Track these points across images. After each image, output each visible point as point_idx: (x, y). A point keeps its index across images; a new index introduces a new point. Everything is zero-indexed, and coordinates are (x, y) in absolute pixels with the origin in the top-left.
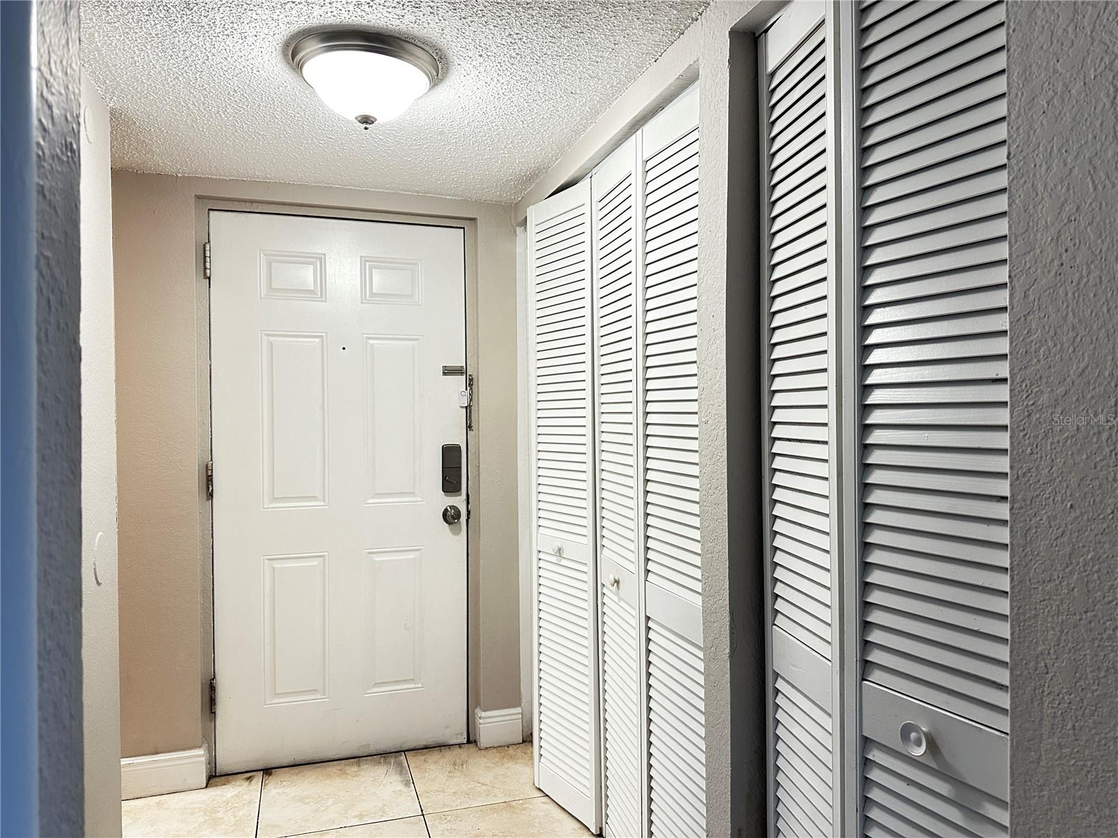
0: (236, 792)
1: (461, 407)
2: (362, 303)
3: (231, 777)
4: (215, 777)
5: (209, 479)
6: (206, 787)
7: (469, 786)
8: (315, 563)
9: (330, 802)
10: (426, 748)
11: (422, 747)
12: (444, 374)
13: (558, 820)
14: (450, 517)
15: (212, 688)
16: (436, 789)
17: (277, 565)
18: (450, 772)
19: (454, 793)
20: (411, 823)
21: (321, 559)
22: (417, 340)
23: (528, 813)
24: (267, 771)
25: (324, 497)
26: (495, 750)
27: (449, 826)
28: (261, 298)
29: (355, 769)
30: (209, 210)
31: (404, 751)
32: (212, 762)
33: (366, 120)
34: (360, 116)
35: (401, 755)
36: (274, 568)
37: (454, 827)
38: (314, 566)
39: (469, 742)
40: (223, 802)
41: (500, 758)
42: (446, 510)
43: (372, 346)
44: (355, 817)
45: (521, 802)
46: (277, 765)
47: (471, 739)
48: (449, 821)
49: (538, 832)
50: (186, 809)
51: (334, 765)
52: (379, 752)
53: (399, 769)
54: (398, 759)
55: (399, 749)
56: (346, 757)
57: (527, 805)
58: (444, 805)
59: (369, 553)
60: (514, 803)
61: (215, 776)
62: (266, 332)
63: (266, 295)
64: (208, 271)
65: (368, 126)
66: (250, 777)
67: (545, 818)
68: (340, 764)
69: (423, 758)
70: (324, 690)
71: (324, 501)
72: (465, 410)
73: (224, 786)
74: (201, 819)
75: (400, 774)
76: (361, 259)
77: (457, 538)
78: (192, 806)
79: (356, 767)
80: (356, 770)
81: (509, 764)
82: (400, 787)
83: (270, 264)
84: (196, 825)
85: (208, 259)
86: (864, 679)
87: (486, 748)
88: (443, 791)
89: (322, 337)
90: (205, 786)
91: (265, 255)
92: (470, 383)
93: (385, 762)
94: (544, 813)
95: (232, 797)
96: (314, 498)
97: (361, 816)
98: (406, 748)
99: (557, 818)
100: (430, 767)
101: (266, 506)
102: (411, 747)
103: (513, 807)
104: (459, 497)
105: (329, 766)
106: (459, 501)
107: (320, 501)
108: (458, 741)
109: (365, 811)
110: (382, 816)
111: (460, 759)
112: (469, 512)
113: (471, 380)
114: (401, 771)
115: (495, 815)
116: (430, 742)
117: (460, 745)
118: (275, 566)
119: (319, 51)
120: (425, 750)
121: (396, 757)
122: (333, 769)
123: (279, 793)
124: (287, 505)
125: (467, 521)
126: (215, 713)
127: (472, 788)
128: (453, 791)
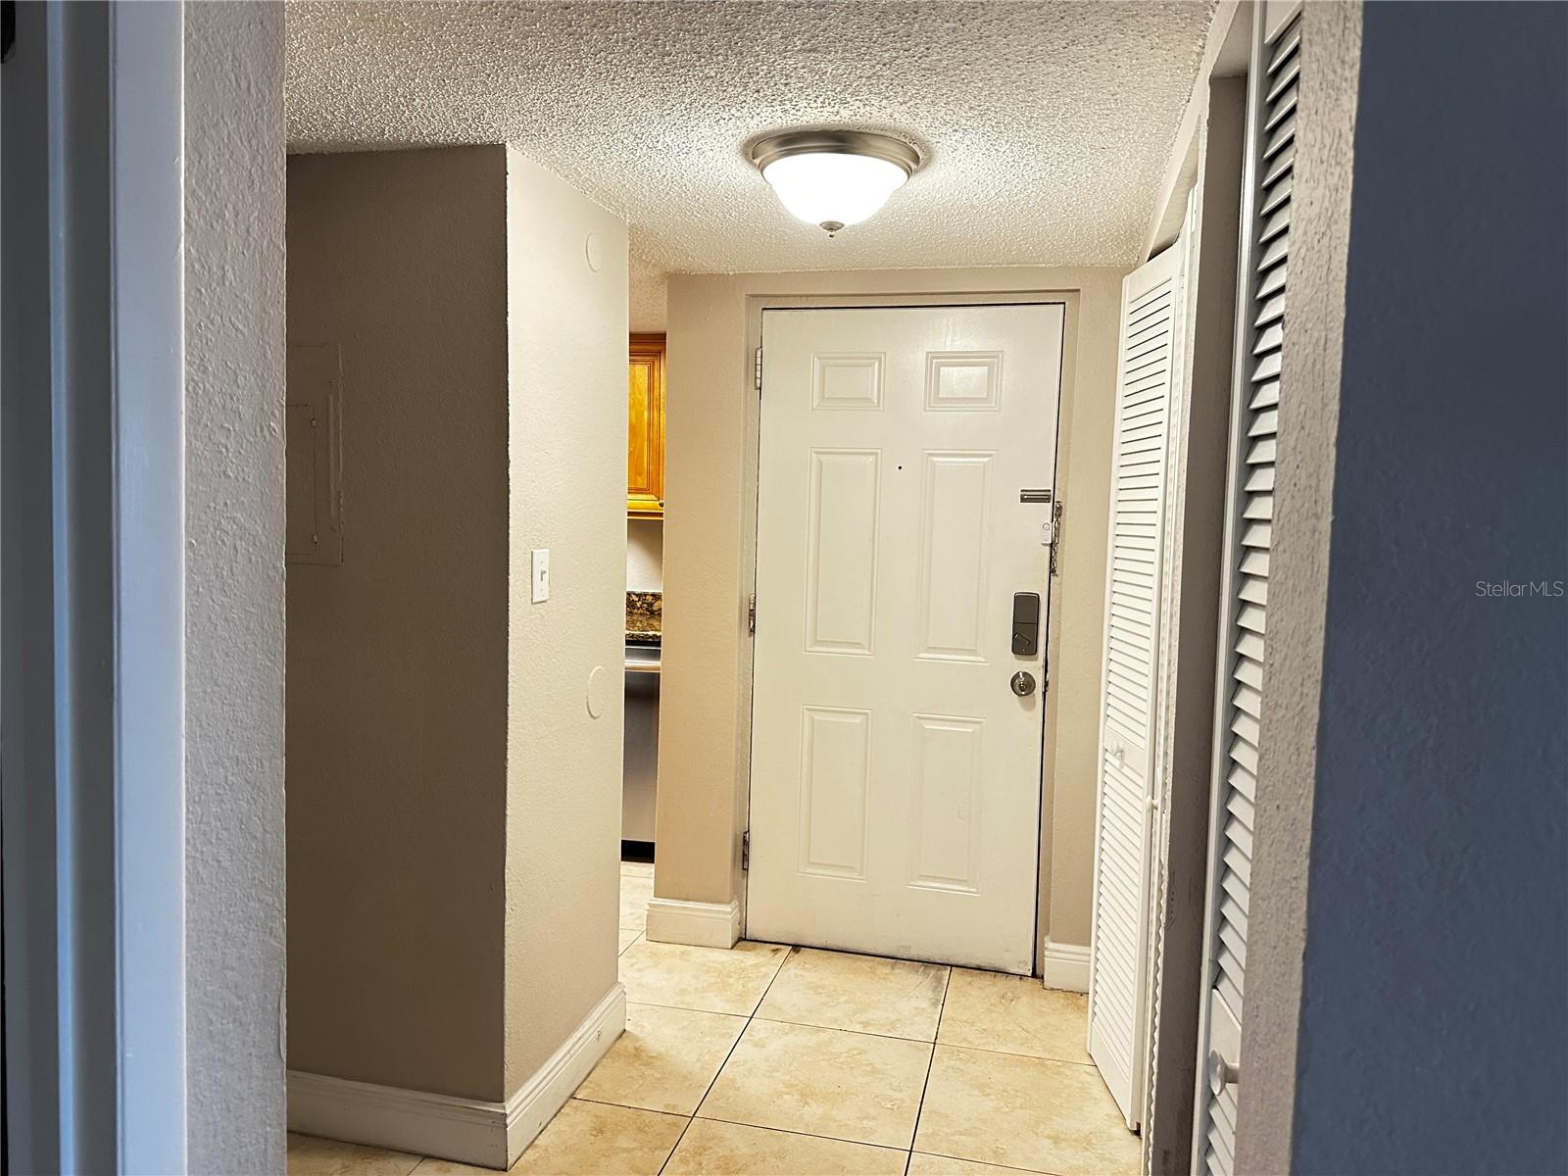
0: (755, 962)
1: (1043, 544)
2: (925, 410)
3: (759, 944)
4: (742, 940)
5: (752, 614)
6: (732, 948)
7: (1007, 1028)
8: (858, 720)
9: (843, 999)
10: (979, 969)
11: (973, 966)
12: (1023, 500)
13: (1095, 1099)
14: (1023, 686)
15: (746, 843)
16: (965, 1019)
17: (817, 717)
18: (992, 1005)
19: (984, 1030)
20: (915, 1047)
21: (864, 716)
22: (990, 455)
23: (1060, 1079)
24: (796, 948)
25: (870, 646)
26: (1062, 995)
27: (958, 1064)
28: (813, 410)
29: (887, 970)
30: (763, 309)
31: (952, 966)
32: (743, 923)
33: (831, 227)
34: (824, 223)
35: (946, 969)
36: (813, 720)
37: (962, 1067)
38: (856, 724)
39: (1034, 975)
40: (741, 968)
41: (1063, 1006)
42: (1018, 675)
43: (934, 463)
44: (861, 1023)
45: (1059, 1063)
46: (808, 943)
47: (1038, 972)
48: (960, 1059)
49: (1061, 1104)
50: (704, 965)
51: (867, 960)
52: (922, 959)
53: (935, 984)
54: (939, 973)
55: (946, 962)
56: (883, 954)
57: (1065, 1070)
58: (965, 1040)
59: (919, 718)
60: (1049, 1062)
61: (745, 939)
62: (816, 450)
63: (818, 405)
64: (758, 381)
65: (833, 233)
66: (777, 950)
67: (1078, 1090)
68: (873, 961)
69: (969, 979)
70: (862, 871)
71: (870, 650)
72: (1048, 548)
73: (748, 953)
74: (713, 980)
75: (934, 990)
76: (927, 356)
77: (1029, 714)
78: (711, 964)
79: (889, 967)
80: (887, 972)
81: (1072, 1016)
82: (925, 1004)
83: (824, 367)
84: (705, 985)
85: (759, 367)
86: (1215, 987)
87: (1052, 989)
88: (972, 1024)
89: (876, 454)
90: (730, 946)
91: (819, 358)
92: (1058, 512)
93: (924, 972)
94: (1080, 1085)
95: (751, 966)
96: (858, 645)
97: (866, 1024)
98: (953, 963)
99: (1096, 1096)
100: (972, 993)
101: (808, 649)
102: (960, 963)
103: (1045, 1066)
104: (1033, 663)
105: (860, 959)
106: (1033, 667)
107: (864, 648)
108: (1021, 972)
109: (873, 1020)
110: (889, 1031)
111: (1012, 993)
112: (1046, 684)
113: (1060, 508)
114: (936, 987)
115: (1018, 1069)
116: (984, 963)
117: (1022, 977)
118: (815, 718)
119: (775, 157)
120: (977, 972)
121: (939, 970)
122: (865, 963)
123: (796, 974)
124: (830, 649)
125: (1044, 694)
126: (747, 870)
127: (1008, 1031)
128: (984, 1027)
